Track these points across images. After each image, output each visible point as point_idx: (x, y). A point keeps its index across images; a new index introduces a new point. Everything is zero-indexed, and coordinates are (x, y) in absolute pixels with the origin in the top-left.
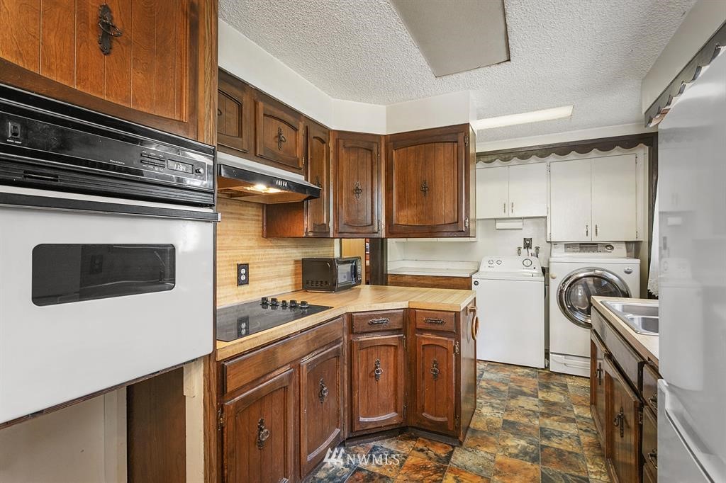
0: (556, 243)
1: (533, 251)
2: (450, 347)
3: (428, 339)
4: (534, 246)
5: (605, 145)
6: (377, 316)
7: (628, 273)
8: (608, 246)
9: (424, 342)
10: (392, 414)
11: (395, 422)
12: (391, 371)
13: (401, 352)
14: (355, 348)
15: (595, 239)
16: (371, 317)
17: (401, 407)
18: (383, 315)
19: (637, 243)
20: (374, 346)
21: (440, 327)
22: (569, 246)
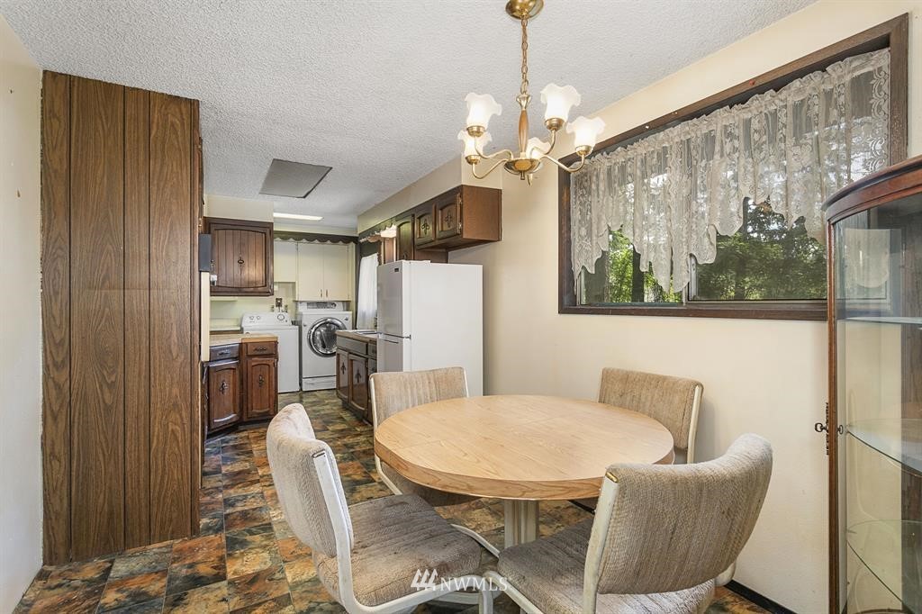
0: (301, 302)
1: (282, 308)
2: (271, 364)
3: (256, 361)
4: (284, 304)
5: (335, 239)
6: (224, 349)
7: (347, 319)
8: (333, 304)
9: (253, 364)
10: (233, 415)
11: (234, 420)
12: (231, 386)
13: (237, 372)
14: (211, 370)
15: (326, 299)
16: (221, 349)
17: (238, 410)
18: (228, 348)
19: (348, 302)
20: (222, 369)
21: (265, 352)
22: (310, 304)
